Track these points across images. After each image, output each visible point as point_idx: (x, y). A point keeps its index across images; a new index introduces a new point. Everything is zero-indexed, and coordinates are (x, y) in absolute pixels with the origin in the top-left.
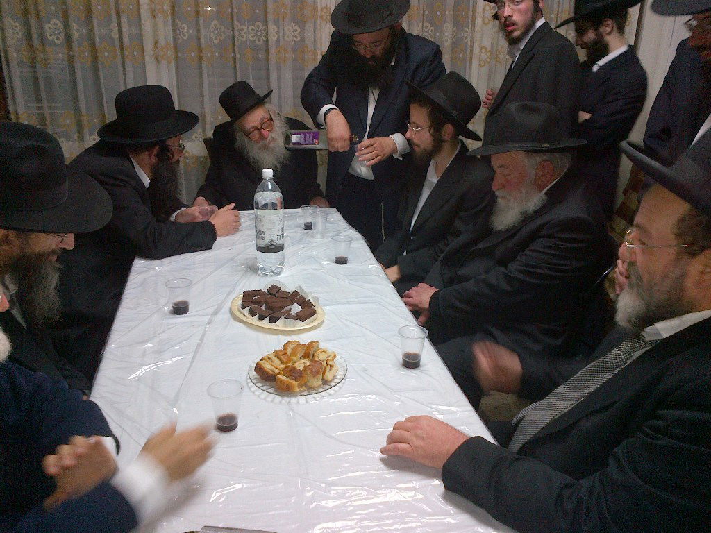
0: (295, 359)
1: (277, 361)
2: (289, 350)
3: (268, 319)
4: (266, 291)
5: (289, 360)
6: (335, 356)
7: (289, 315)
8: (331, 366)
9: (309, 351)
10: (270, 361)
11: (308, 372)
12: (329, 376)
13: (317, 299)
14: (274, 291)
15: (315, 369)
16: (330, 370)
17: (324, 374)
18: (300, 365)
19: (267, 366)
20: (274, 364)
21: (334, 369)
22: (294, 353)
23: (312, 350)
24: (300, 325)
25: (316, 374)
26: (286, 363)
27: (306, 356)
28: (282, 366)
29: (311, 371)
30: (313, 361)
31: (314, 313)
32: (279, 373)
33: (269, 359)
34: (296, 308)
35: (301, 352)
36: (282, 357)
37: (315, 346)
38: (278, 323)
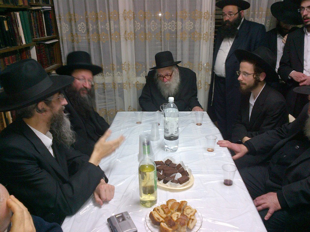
0: (172, 211)
1: (162, 212)
2: (170, 205)
3: (162, 181)
4: (164, 162)
5: (169, 212)
6: (196, 211)
7: (174, 180)
8: (193, 220)
9: (181, 207)
10: (158, 212)
11: (179, 223)
12: (191, 226)
13: (190, 170)
14: (169, 162)
15: (183, 222)
16: (192, 222)
17: (188, 224)
18: (175, 216)
19: (156, 216)
20: (160, 214)
21: (194, 221)
22: (172, 208)
23: (183, 207)
24: (179, 187)
25: (183, 225)
26: (167, 214)
27: (179, 210)
28: (164, 216)
29: (180, 223)
30: (183, 214)
31: (188, 179)
32: (162, 221)
33: (158, 210)
34: (179, 176)
35: (176, 207)
36: (165, 210)
37: (184, 204)
38: (167, 184)
